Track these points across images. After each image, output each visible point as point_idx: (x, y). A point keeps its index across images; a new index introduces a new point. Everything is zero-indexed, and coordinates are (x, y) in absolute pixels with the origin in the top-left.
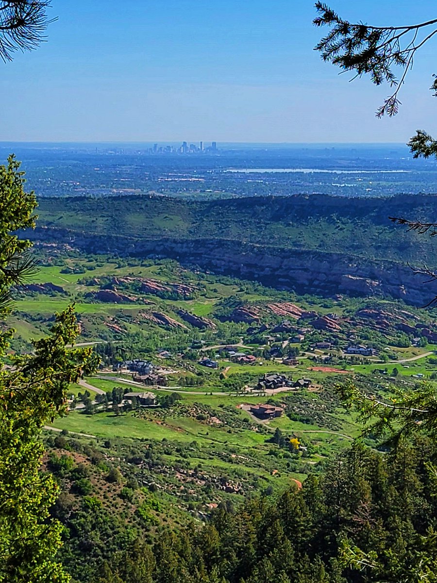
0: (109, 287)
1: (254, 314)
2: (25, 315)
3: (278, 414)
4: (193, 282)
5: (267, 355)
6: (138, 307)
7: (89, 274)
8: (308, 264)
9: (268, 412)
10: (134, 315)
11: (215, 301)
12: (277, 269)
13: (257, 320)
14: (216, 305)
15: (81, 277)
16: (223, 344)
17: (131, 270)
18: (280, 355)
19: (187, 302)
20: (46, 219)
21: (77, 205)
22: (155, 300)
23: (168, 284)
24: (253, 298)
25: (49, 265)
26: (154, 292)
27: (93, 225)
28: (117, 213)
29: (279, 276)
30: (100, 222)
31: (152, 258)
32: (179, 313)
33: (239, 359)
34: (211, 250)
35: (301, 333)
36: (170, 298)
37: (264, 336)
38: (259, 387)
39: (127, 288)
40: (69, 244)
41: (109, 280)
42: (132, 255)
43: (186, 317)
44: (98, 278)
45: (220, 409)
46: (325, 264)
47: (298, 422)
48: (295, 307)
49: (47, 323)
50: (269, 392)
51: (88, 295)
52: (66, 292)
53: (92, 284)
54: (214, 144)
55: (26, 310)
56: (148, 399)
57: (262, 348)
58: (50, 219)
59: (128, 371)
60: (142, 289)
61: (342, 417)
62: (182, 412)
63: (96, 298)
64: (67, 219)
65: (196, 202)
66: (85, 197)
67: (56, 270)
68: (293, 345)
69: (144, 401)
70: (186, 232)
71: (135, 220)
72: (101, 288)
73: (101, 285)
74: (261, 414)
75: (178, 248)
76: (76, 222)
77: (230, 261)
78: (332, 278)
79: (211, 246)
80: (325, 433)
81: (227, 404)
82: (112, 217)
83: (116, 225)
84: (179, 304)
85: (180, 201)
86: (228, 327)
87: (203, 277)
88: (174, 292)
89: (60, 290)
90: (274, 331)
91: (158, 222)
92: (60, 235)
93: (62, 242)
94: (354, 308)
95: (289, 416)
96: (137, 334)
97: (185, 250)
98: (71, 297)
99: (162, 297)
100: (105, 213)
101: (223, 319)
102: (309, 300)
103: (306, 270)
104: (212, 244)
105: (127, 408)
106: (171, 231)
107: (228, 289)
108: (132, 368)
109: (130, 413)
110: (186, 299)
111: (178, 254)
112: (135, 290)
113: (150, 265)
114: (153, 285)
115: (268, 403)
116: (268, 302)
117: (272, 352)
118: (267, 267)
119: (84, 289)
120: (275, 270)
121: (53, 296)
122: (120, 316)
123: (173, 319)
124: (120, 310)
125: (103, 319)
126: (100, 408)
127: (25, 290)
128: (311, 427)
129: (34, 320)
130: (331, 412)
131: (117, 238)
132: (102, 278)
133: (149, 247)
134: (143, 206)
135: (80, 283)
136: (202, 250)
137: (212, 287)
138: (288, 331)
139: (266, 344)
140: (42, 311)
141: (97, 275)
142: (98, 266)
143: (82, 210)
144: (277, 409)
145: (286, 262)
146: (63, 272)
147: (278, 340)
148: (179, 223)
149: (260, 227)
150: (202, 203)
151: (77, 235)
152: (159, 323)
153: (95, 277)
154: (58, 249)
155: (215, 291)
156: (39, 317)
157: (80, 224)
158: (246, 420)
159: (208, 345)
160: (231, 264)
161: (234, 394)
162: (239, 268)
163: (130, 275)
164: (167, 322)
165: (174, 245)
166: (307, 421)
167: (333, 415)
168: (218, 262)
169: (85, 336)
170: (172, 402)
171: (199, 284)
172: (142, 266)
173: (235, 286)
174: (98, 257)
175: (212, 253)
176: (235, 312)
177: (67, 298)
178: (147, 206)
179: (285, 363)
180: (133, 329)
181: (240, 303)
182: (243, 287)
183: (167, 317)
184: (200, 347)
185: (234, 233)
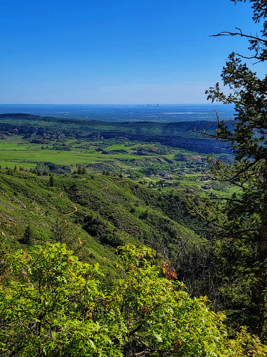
0: (140, 150)
1: (187, 159)
2: (118, 159)
3: (210, 188)
4: (166, 149)
5: (196, 171)
6: (152, 157)
7: (133, 147)
8: (202, 143)
9: (207, 187)
10: (151, 159)
11: (174, 155)
12: (193, 145)
13: (188, 161)
14: (174, 156)
15: (131, 147)
16: (180, 168)
17: (146, 145)
18: (200, 171)
19: (165, 155)
20: (116, 129)
21: (125, 125)
22: (155, 155)
23: (159, 150)
24: (186, 154)
25: (121, 144)
26: (154, 152)
27: (131, 131)
28: (139, 127)
29: (193, 147)
30: (133, 130)
31: (152, 141)
32: (164, 158)
33: (188, 172)
34: (171, 139)
35: (205, 164)
36: (160, 154)
37: (193, 165)
38: (202, 180)
39: (146, 151)
40: (126, 137)
41: (140, 148)
42: (146, 141)
43: (166, 160)
44: (136, 148)
45: (192, 186)
46: (208, 143)
47: (216, 190)
48: (199, 157)
49: (125, 162)
50: (205, 182)
51: (134, 153)
52: (127, 152)
53: (135, 150)
54: (158, 104)
55: (118, 158)
56: (171, 183)
57: (193, 169)
58: (118, 129)
59: (159, 176)
60: (151, 151)
61: (228, 189)
62: (181, 187)
63: (137, 154)
64: (123, 129)
65: (164, 124)
66: (128, 122)
67: (123, 145)
68: (203, 168)
69: (170, 184)
70: (161, 133)
71: (144, 129)
72: (138, 151)
73: (137, 150)
74: (205, 188)
75: (161, 138)
76: (126, 130)
77: (177, 142)
78: (210, 147)
79: (171, 138)
80: (225, 193)
81: (194, 185)
82: (137, 128)
83: (138, 131)
84: (163, 156)
85: (158, 123)
86: (180, 163)
87: (169, 147)
88: (161, 152)
89: (126, 151)
90: (196, 164)
91: (152, 130)
92: (123, 134)
93: (124, 137)
94: (218, 157)
95: (213, 188)
96: (153, 165)
97: (163, 139)
98: (129, 154)
99: (157, 154)
100: (135, 127)
101: (177, 160)
102: (203, 154)
103: (202, 145)
104: (171, 137)
105: (165, 186)
106: (156, 133)
107: (178, 151)
108: (160, 175)
109: (166, 188)
110: (164, 154)
111: (160, 140)
112: (149, 152)
113: (152, 144)
114: (154, 150)
115: (206, 185)
116: (191, 155)
117: (197, 170)
118: (189, 144)
119: (133, 151)
120: (191, 145)
121: (124, 153)
122: (147, 159)
123: (163, 161)
124: (147, 158)
125: (142, 160)
126: (158, 186)
127: (115, 152)
128: (220, 192)
129: (121, 161)
130: (225, 187)
131: (141, 135)
132: (138, 148)
133: (151, 138)
134: (147, 125)
135: (131, 149)
136: (168, 139)
137: (172, 150)
138: (201, 164)
139: (194, 168)
140: (123, 158)
141: (136, 147)
142: (136, 144)
143: (127, 126)
144: (210, 186)
145: (195, 142)
146: (125, 146)
147: (198, 167)
148: (158, 130)
149: (184, 132)
150: (165, 124)
151: (128, 134)
152: (158, 162)
153: (135, 148)
154: (123, 139)
155: (173, 152)
156: (122, 160)
157: (127, 131)
158: (201, 190)
159: (176, 168)
160: (178, 143)
161: (195, 182)
162: (180, 145)
163: (146, 147)
164: (161, 162)
165: (159, 137)
166: (219, 190)
167: (226, 188)
168: (174, 143)
169: (137, 165)
170: (178, 184)
171: (168, 150)
172: (150, 144)
173: (179, 150)
174: (135, 141)
175: (172, 140)
176: (181, 158)
177: (128, 154)
178: (148, 125)
179: (202, 173)
180: (151, 163)
181: (183, 155)
182: (182, 151)
183: (161, 160)
184: (174, 169)
185: (176, 133)
